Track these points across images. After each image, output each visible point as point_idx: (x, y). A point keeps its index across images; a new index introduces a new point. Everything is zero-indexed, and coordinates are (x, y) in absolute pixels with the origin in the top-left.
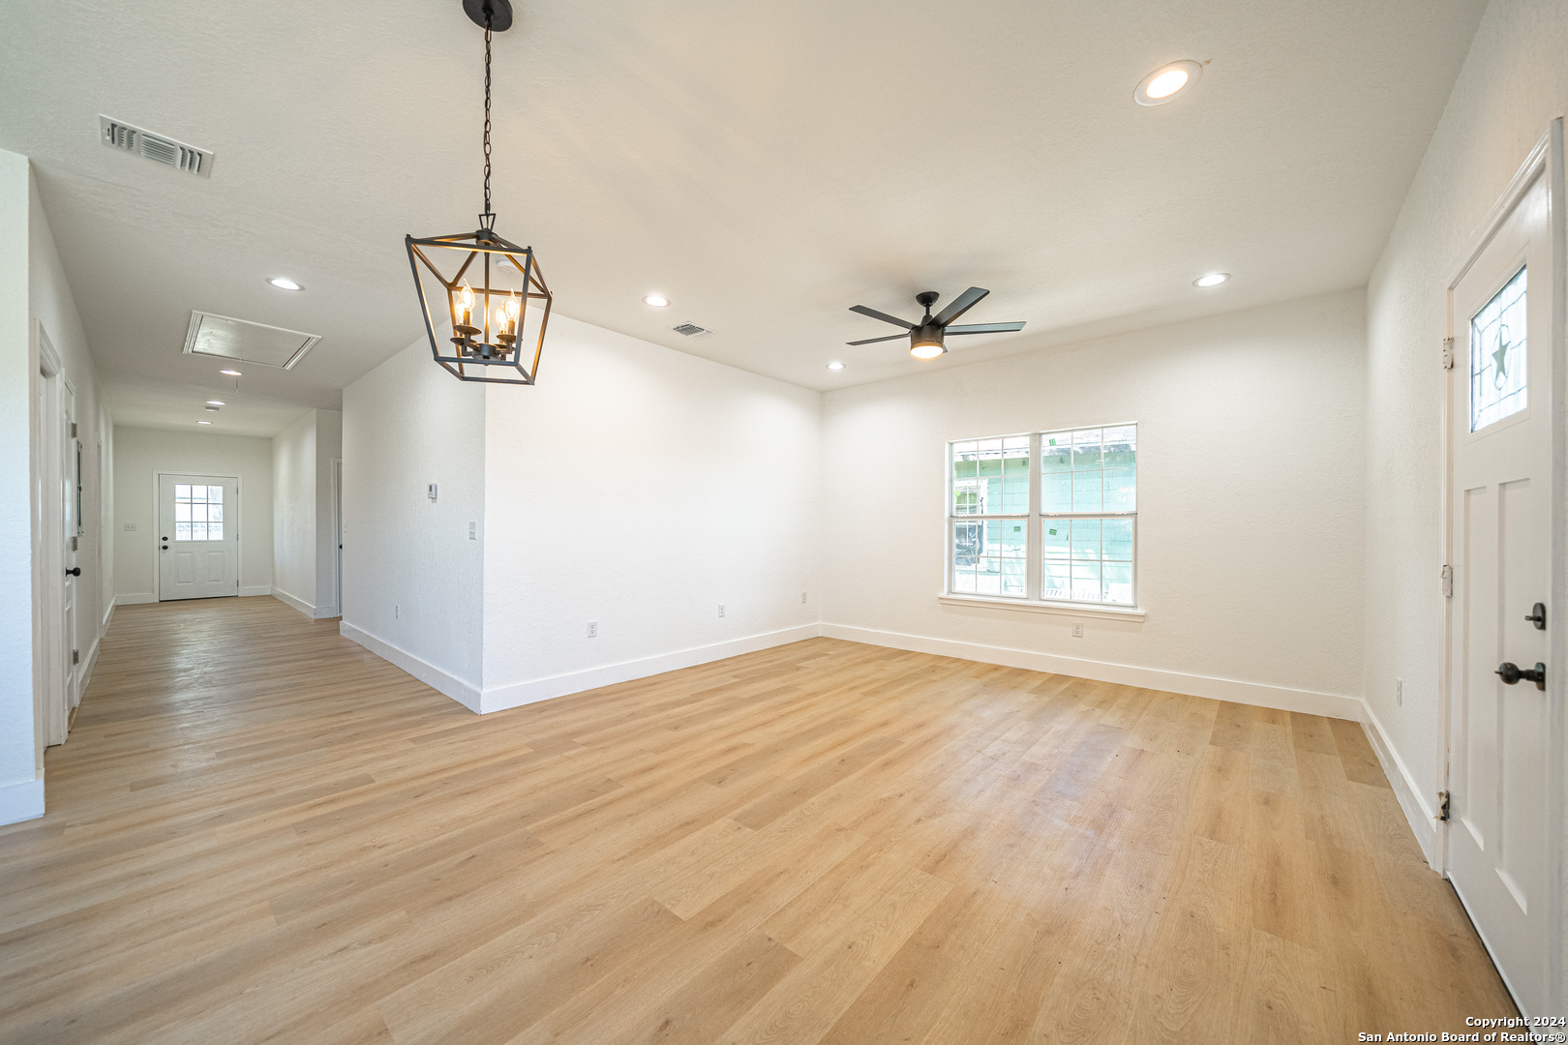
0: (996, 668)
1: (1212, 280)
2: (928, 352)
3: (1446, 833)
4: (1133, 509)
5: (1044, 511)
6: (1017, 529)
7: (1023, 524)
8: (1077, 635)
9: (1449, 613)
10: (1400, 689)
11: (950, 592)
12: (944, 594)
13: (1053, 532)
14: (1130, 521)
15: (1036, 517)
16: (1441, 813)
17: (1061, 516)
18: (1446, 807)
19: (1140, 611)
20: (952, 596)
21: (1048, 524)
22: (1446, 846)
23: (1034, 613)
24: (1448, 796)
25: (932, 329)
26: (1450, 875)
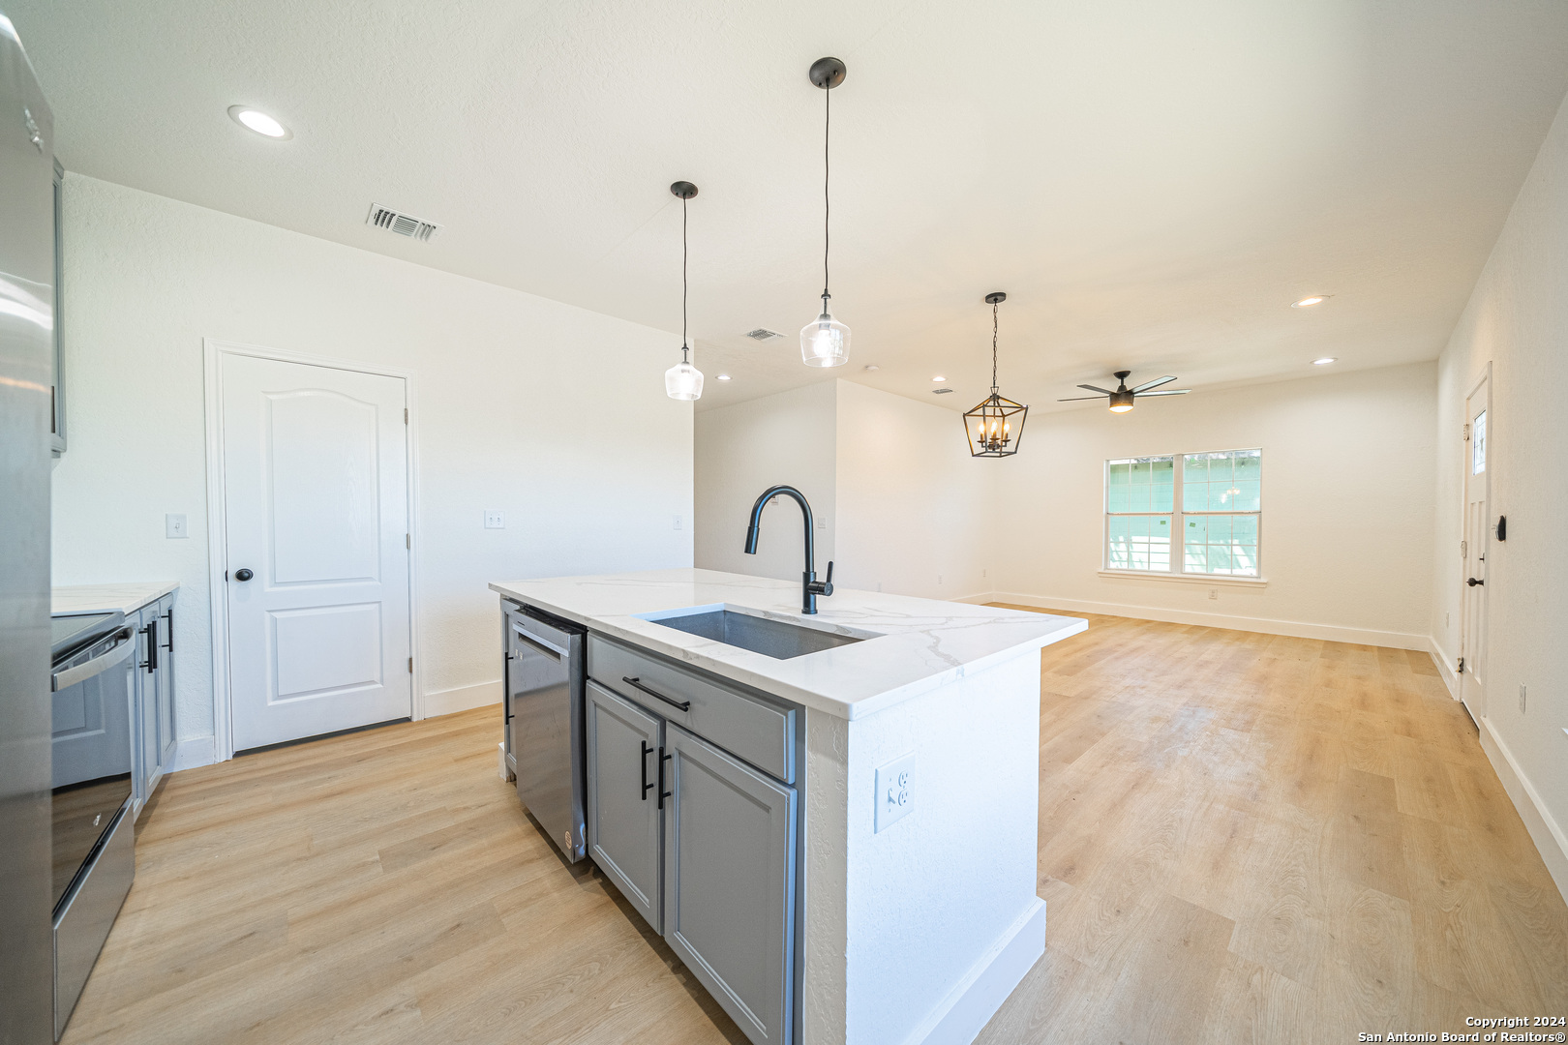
0: (1148, 622)
1: (1324, 361)
2: (1121, 409)
3: (1462, 679)
4: (1258, 509)
5: (1185, 510)
6: (1163, 523)
7: (1169, 519)
8: (1213, 597)
9: (1464, 566)
10: (1448, 618)
11: (1106, 568)
12: (1102, 570)
13: (1192, 525)
14: (1255, 517)
15: (1178, 514)
16: (1458, 668)
17: (1199, 514)
18: (1461, 665)
19: (1263, 580)
20: (1107, 571)
21: (1188, 520)
22: (1462, 686)
23: (1177, 580)
24: (1463, 660)
25: (1124, 395)
26: (1463, 700)
